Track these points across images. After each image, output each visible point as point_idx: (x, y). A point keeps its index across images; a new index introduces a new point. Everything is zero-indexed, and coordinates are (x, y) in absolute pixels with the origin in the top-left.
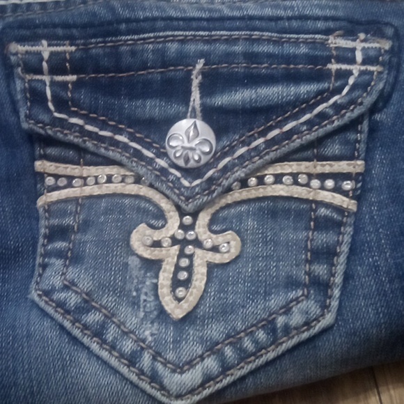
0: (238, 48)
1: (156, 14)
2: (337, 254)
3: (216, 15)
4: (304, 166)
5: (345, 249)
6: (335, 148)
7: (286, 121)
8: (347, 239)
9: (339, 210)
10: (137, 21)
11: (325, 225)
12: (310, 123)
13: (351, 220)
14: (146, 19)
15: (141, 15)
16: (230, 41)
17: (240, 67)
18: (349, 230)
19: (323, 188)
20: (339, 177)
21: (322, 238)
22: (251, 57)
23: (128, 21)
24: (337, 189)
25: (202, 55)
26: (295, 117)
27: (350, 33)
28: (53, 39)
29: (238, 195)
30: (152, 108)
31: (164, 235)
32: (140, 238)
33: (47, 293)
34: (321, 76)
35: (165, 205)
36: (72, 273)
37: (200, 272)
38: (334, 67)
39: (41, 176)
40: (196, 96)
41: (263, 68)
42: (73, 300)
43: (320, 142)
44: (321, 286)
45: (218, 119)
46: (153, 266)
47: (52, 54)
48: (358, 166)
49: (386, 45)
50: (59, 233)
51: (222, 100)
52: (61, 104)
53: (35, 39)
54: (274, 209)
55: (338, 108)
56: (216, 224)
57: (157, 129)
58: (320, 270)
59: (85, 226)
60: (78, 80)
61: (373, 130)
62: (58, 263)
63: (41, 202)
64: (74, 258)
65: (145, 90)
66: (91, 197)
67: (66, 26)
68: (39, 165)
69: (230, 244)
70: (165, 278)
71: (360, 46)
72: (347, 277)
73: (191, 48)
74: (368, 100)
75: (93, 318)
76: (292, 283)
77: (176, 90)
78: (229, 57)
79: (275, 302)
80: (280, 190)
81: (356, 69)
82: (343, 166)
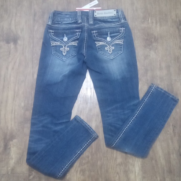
0: (112, 30)
4: (119, 40)
5: (123, 47)
6: (121, 39)
7: (117, 36)
11: (121, 45)
13: (123, 45)
14: (103, 28)
16: (111, 30)
19: (120, 42)
20: (122, 41)
21: (121, 46)
22: (113, 31)
27: (121, 28)
28: (95, 30)
29: (113, 43)
30: (105, 36)
32: (106, 48)
33: (100, 53)
34: (119, 32)
35: (107, 45)
36: (102, 52)
37: (111, 50)
38: (120, 31)
39: (96, 43)
40: (109, 35)
41: (114, 32)
42: (102, 54)
43: (120, 38)
44: (121, 50)
45: (111, 37)
46: (108, 50)
47: (95, 32)
49: (124, 29)
50: (99, 48)
51: (111, 35)
52: (97, 37)
53: (93, 31)
54: (117, 44)
55: (121, 35)
56: (112, 46)
57: (106, 38)
58: (121, 49)
59: (101, 48)
60: (98, 34)
61: (124, 36)
62: (100, 51)
63: (96, 46)
64: (101, 51)
65: (104, 35)
66: (101, 45)
67: (96, 29)
68: (95, 42)
69: (113, 48)
71: (122, 29)
72: (123, 49)
73: (108, 30)
74: (124, 34)
75: (104, 54)
76: (119, 50)
77: (107, 35)
79: (118, 52)
80: (117, 43)
81: (122, 31)
82: (122, 40)
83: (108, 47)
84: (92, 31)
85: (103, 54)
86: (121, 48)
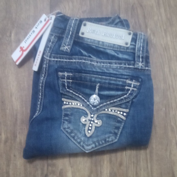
0: (107, 81)
1: (90, 70)
2: (120, 128)
3: (103, 71)
4: (117, 109)
5: (121, 128)
6: (124, 106)
7: (115, 99)
8: (122, 125)
9: (122, 119)
10: (86, 70)
11: (119, 122)
12: (119, 101)
13: (124, 122)
14: (88, 71)
15: (87, 69)
16: (106, 79)
17: (107, 86)
18: (123, 124)
19: (120, 114)
20: (123, 112)
21: (118, 125)
22: (110, 84)
23: (84, 70)
24: (123, 115)
25: (99, 82)
26: (117, 98)
27: (131, 80)
28: (68, 72)
29: (103, 112)
30: (88, 91)
31: (87, 119)
32: (83, 120)
33: (64, 129)
34: (123, 90)
35: (88, 112)
36: (69, 125)
37: (94, 128)
38: (127, 88)
39: (63, 102)
40: (97, 90)
41: (112, 86)
42: (69, 131)
43: (121, 104)
44: (116, 134)
45: (101, 97)
46: (84, 125)
47: (67, 75)
48: (127, 110)
49: (138, 84)
50: (66, 115)
51: (102, 93)
52: (69, 87)
53: (63, 71)
54: (109, 116)
55: (125, 98)
56: (98, 118)
57: (88, 96)
58: (116, 131)
60: (72, 81)
61: (132, 102)
62: (66, 122)
63: (63, 107)
64: (70, 122)
65: (86, 87)
66: (73, 108)
67: (71, 69)
68: (63, 99)
69: (99, 123)
70: (86, 128)
71: (133, 83)
72: (121, 133)
74: (132, 97)
75: (73, 135)
76: (110, 133)
77: (93, 88)
78: (105, 83)
79: (107, 136)
80: (111, 113)
81: (131, 89)
82: (124, 110)
83: (89, 118)
84: (61, 72)
85: (71, 132)
86: (118, 128)
